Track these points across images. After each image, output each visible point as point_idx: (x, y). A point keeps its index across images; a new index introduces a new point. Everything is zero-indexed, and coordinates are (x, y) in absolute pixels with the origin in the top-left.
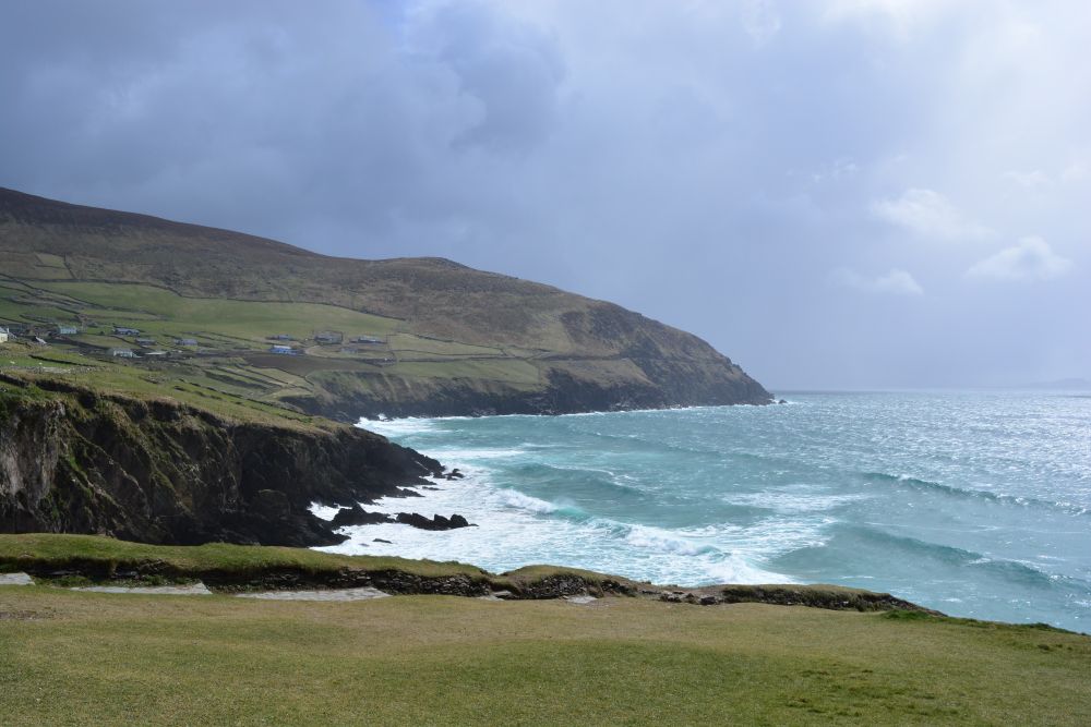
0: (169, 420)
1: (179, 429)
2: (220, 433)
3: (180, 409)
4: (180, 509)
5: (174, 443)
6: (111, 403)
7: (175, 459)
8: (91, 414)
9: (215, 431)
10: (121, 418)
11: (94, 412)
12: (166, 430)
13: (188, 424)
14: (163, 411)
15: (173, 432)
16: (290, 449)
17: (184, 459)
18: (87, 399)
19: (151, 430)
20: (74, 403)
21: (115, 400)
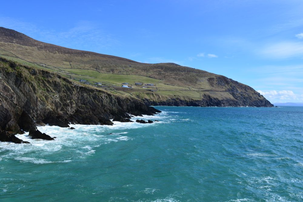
0: (47, 77)
1: (51, 81)
2: (71, 87)
3: (53, 74)
4: (48, 109)
5: (48, 85)
6: (23, 68)
7: (48, 91)
8: (14, 70)
9: (69, 85)
10: (25, 73)
11: (15, 69)
12: (45, 80)
13: (55, 79)
14: (45, 74)
15: (48, 82)
16: (102, 97)
17: (52, 92)
18: (13, 65)
19: (39, 80)
20: (7, 66)
21: (25, 67)
